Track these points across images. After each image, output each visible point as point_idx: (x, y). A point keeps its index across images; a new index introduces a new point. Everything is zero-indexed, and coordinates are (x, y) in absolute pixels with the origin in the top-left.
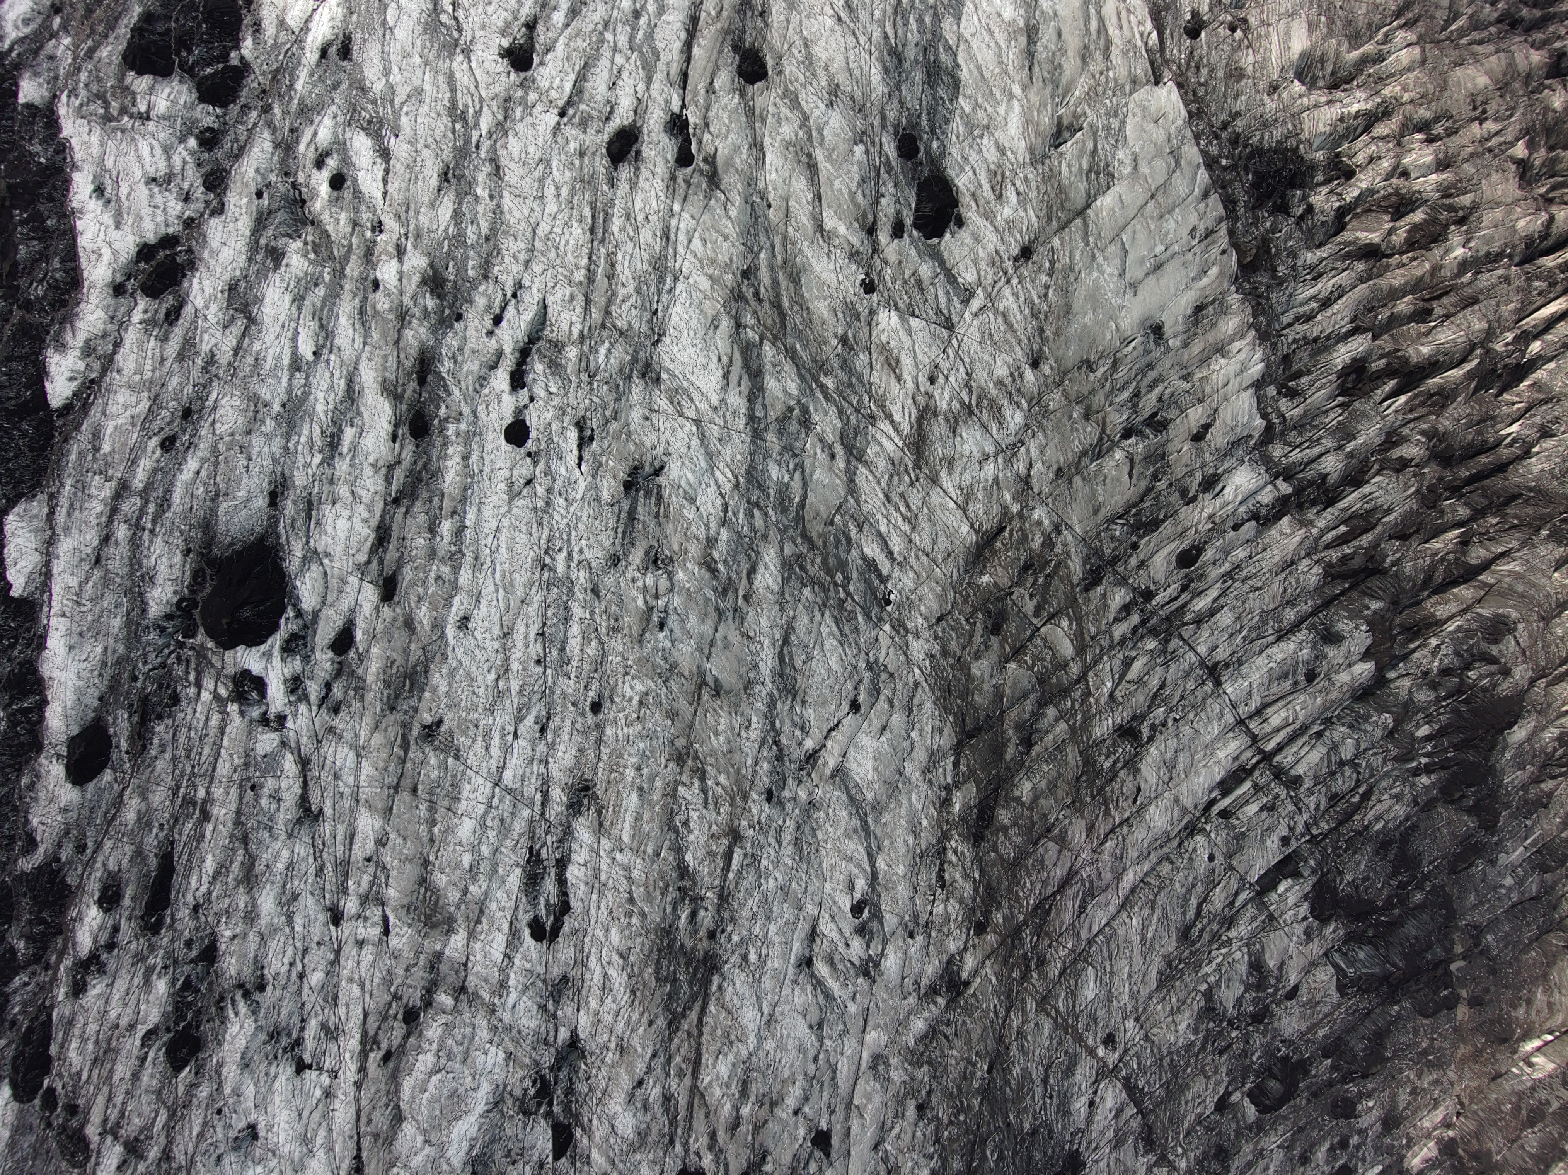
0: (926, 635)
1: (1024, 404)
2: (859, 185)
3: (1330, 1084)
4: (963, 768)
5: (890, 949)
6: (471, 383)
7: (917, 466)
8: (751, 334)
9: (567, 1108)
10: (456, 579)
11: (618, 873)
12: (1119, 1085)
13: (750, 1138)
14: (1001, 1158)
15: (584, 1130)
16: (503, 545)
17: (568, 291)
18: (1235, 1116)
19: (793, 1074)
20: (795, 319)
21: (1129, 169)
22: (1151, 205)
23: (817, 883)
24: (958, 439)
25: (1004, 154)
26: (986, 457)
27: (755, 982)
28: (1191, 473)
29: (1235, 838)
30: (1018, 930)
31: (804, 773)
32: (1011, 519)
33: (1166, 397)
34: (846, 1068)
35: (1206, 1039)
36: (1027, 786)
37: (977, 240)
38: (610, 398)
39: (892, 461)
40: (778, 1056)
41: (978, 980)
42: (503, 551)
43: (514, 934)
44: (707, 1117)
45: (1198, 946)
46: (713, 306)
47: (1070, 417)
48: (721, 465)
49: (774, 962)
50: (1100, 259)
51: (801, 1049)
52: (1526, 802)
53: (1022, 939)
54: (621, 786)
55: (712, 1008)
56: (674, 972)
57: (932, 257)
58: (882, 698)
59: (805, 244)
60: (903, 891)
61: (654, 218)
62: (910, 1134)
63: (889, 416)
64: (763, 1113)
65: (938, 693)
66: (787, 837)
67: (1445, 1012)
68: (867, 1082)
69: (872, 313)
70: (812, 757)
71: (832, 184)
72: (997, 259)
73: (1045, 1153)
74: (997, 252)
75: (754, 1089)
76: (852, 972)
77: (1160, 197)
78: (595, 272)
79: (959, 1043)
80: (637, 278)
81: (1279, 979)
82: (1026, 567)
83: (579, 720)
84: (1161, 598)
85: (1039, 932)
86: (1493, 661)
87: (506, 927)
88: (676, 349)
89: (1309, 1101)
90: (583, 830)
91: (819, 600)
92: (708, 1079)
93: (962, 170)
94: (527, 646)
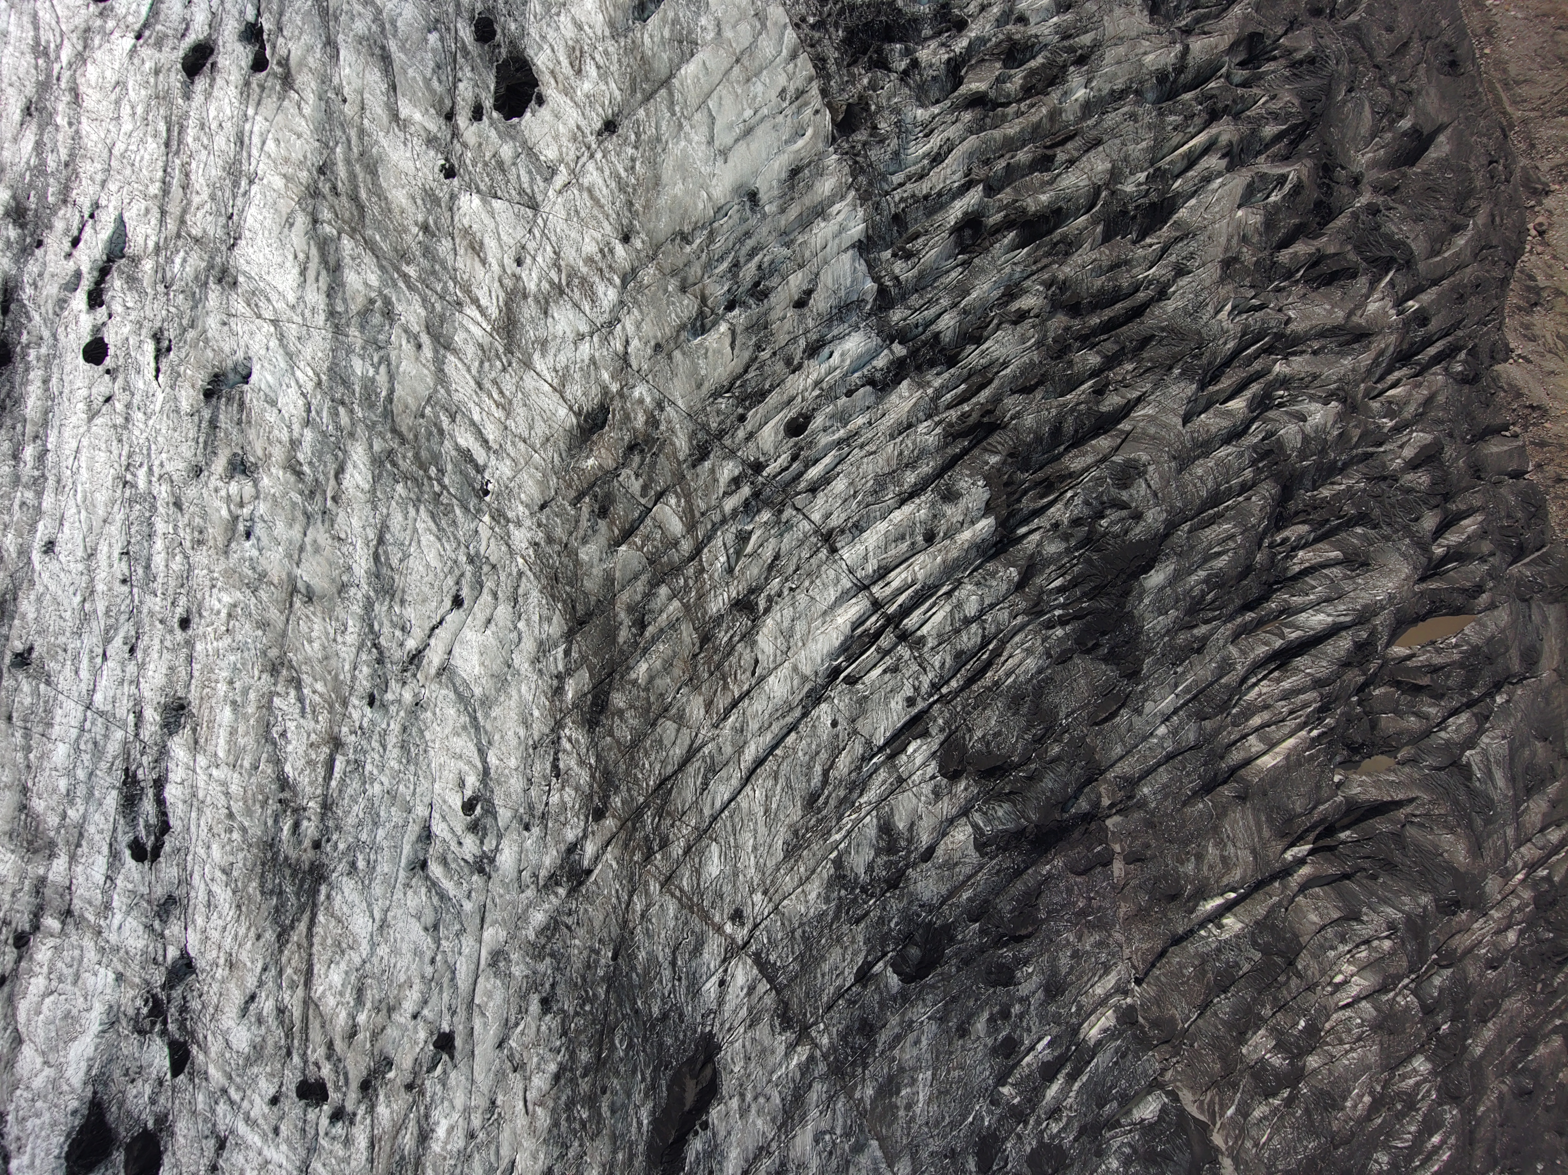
0: (528, 523)
1: (617, 281)
2: (434, 71)
3: (982, 949)
4: (575, 655)
5: (505, 844)
6: (50, 306)
7: (509, 351)
8: (327, 229)
9: (182, 1026)
10: (40, 504)
11: (215, 790)
12: (749, 961)
13: (368, 1045)
14: (630, 1046)
15: (199, 1046)
16: (83, 465)
17: (143, 205)
18: (878, 988)
19: (409, 978)
20: (374, 210)
21: (712, 35)
22: (737, 69)
23: (425, 784)
24: (550, 320)
25: (580, 28)
26: (581, 337)
27: (365, 888)
28: (795, 339)
29: (857, 702)
30: (638, 814)
31: (408, 674)
32: (612, 399)
33: (766, 265)
34: (464, 968)
35: (839, 908)
36: (643, 667)
37: (557, 116)
38: (186, 307)
39: (481, 346)
40: (393, 961)
41: (600, 867)
42: (83, 471)
43: (114, 856)
44: (323, 1027)
45: (824, 813)
46: (287, 205)
47: (666, 291)
48: (302, 365)
49: (384, 867)
50: (687, 128)
51: (417, 952)
52: (1173, 648)
53: (643, 822)
54: (214, 701)
55: (321, 918)
56: (280, 885)
57: (513, 138)
58: (485, 590)
59: (381, 134)
60: (516, 784)
61: (227, 125)
62: (534, 1029)
63: (476, 301)
64: (380, 1019)
65: (544, 581)
66: (392, 740)
67: (1099, 869)
68: (488, 979)
69: (453, 197)
70: (416, 658)
71: (405, 73)
72: (579, 134)
73: (677, 1038)
74: (578, 127)
75: (369, 996)
76: (466, 870)
77: (745, 60)
78: (170, 184)
79: (581, 932)
80: (209, 185)
81: (910, 841)
82: (631, 448)
83: (168, 637)
84: (772, 468)
85: (660, 813)
86: (1124, 506)
87: (105, 850)
88: (251, 250)
89: (959, 969)
90: (178, 747)
91: (412, 495)
92: (321, 989)
93: (541, 48)
94: (111, 566)
